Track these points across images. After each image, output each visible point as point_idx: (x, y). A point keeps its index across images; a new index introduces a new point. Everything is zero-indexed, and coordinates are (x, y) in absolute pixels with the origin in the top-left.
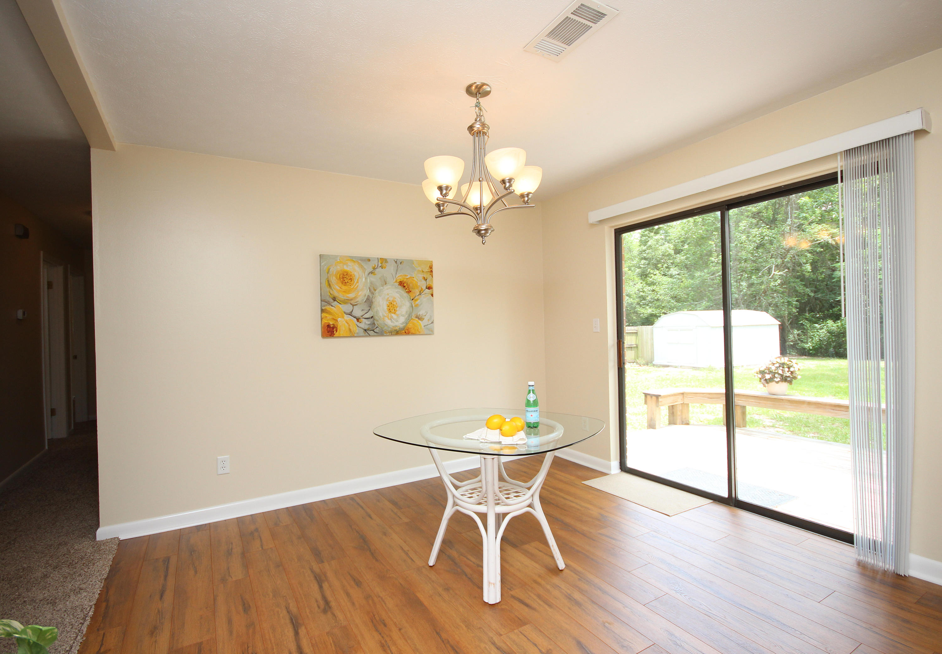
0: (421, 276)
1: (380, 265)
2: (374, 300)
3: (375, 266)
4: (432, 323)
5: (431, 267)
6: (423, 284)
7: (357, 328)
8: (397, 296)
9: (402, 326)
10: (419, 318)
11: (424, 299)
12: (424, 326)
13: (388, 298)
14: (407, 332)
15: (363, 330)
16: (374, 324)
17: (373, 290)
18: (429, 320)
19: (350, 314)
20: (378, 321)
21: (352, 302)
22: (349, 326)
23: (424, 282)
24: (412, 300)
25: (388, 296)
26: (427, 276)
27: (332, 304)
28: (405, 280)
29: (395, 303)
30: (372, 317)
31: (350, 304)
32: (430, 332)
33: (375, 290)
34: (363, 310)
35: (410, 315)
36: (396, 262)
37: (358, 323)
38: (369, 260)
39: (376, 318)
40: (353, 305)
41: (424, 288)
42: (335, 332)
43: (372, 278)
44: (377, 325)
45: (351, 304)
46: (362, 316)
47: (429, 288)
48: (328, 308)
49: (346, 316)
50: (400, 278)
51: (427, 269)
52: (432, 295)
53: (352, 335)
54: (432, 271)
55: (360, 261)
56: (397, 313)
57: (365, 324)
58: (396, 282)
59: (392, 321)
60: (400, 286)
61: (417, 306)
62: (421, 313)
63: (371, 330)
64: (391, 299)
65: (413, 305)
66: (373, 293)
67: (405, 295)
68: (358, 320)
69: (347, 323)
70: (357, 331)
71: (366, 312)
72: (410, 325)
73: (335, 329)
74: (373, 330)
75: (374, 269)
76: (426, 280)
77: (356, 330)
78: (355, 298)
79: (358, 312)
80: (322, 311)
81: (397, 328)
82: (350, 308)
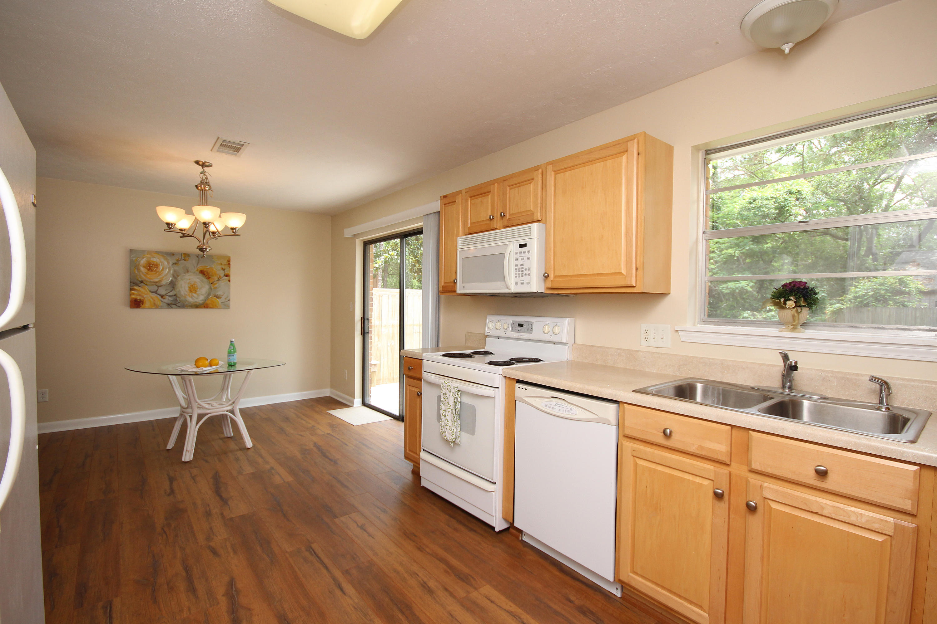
0: (219, 267)
1: (183, 258)
2: (177, 283)
3: (179, 259)
4: (229, 300)
5: (229, 261)
6: (222, 273)
7: (161, 302)
8: (198, 280)
9: (201, 302)
10: (217, 297)
11: (222, 283)
12: (222, 303)
13: (190, 282)
14: (206, 306)
15: (166, 304)
16: (176, 300)
17: (176, 276)
18: (225, 299)
19: (156, 292)
20: (180, 298)
21: (157, 284)
22: (154, 301)
23: (222, 272)
24: (211, 284)
25: (190, 281)
26: (226, 267)
27: (140, 285)
28: (205, 270)
29: (196, 286)
30: (175, 295)
31: (155, 286)
32: (227, 307)
33: (178, 276)
34: (166, 290)
35: (209, 295)
36: (198, 257)
37: (162, 299)
38: (173, 254)
39: (178, 295)
40: (158, 286)
41: (222, 275)
42: (141, 305)
43: (176, 268)
44: (179, 301)
45: (156, 285)
46: (166, 294)
47: (227, 276)
48: (136, 288)
49: (151, 294)
50: (201, 268)
51: (225, 262)
52: (229, 281)
53: (156, 307)
54: (229, 264)
55: (165, 255)
56: (198, 293)
57: (168, 300)
58: (197, 270)
59: (193, 299)
60: (201, 274)
61: (215, 288)
62: (219, 293)
63: (174, 304)
64: (192, 283)
65: (212, 288)
66: (176, 278)
67: (205, 280)
68: (162, 297)
69: (153, 299)
70: (161, 305)
71: (170, 291)
72: (208, 302)
73: (141, 303)
74: (176, 305)
75: (178, 261)
76: (224, 270)
78: (160, 281)
79: (162, 291)
80: (131, 290)
81: (198, 304)
82: (155, 288)
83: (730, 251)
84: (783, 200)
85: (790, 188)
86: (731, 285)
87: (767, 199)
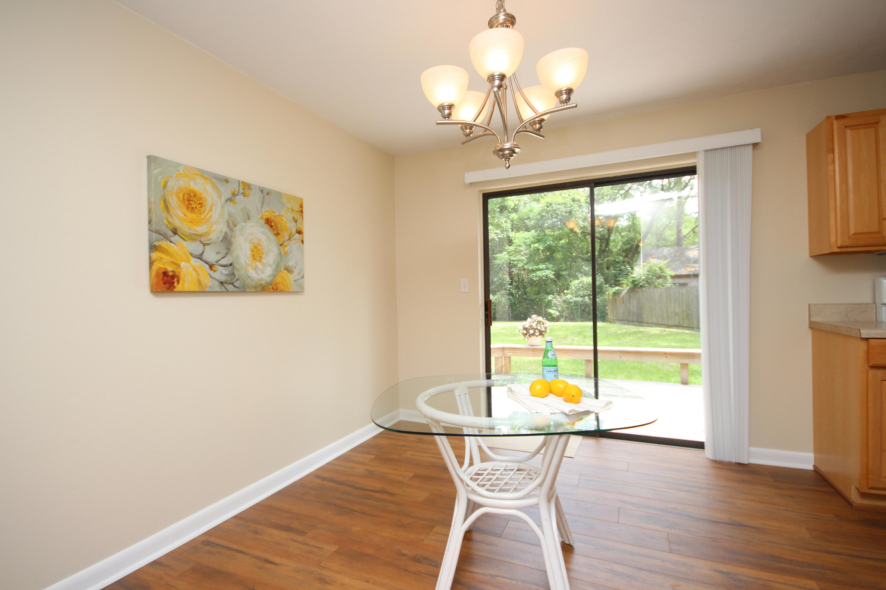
0: (290, 215)
1: (241, 191)
2: (233, 240)
3: (235, 191)
4: (303, 277)
5: (301, 207)
6: (292, 227)
7: (210, 279)
8: (263, 238)
9: (268, 279)
10: (289, 270)
11: (293, 246)
12: (294, 281)
13: (252, 239)
14: (275, 287)
15: (218, 283)
16: (233, 274)
17: (232, 225)
18: (299, 274)
19: (200, 257)
20: (238, 270)
21: (202, 239)
22: (198, 275)
23: (294, 224)
24: (281, 245)
25: (252, 237)
26: (297, 216)
27: (172, 239)
28: (273, 218)
29: (260, 248)
30: (231, 265)
31: (199, 242)
32: (299, 291)
33: (235, 226)
34: (218, 253)
35: (278, 266)
36: (262, 191)
37: (211, 272)
38: (227, 181)
39: (236, 265)
40: (205, 245)
41: (294, 231)
42: (176, 284)
43: (230, 208)
44: (237, 277)
45: (201, 242)
46: (217, 262)
47: (300, 232)
48: (164, 244)
49: (193, 260)
50: (267, 213)
51: (297, 208)
52: (303, 242)
53: (202, 292)
54: (302, 211)
55: (214, 180)
56: (264, 261)
57: (221, 273)
58: (262, 218)
59: (257, 273)
60: (266, 226)
61: (286, 254)
62: (291, 263)
63: (230, 284)
64: (256, 241)
65: (282, 253)
66: (232, 230)
67: (272, 237)
68: (211, 267)
69: (196, 271)
70: (210, 284)
71: (223, 256)
72: (278, 279)
73: (176, 280)
74: (232, 284)
75: (234, 195)
76: (296, 221)
77: (208, 282)
78: (207, 234)
79: (211, 255)
80: (153, 248)
81: (263, 282)
82: (197, 248)
83: (536, 245)
84: (570, 205)
85: (573, 197)
86: (539, 273)
87: (559, 204)
